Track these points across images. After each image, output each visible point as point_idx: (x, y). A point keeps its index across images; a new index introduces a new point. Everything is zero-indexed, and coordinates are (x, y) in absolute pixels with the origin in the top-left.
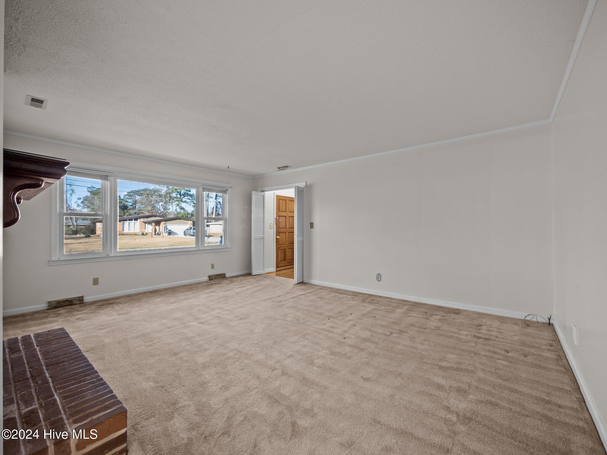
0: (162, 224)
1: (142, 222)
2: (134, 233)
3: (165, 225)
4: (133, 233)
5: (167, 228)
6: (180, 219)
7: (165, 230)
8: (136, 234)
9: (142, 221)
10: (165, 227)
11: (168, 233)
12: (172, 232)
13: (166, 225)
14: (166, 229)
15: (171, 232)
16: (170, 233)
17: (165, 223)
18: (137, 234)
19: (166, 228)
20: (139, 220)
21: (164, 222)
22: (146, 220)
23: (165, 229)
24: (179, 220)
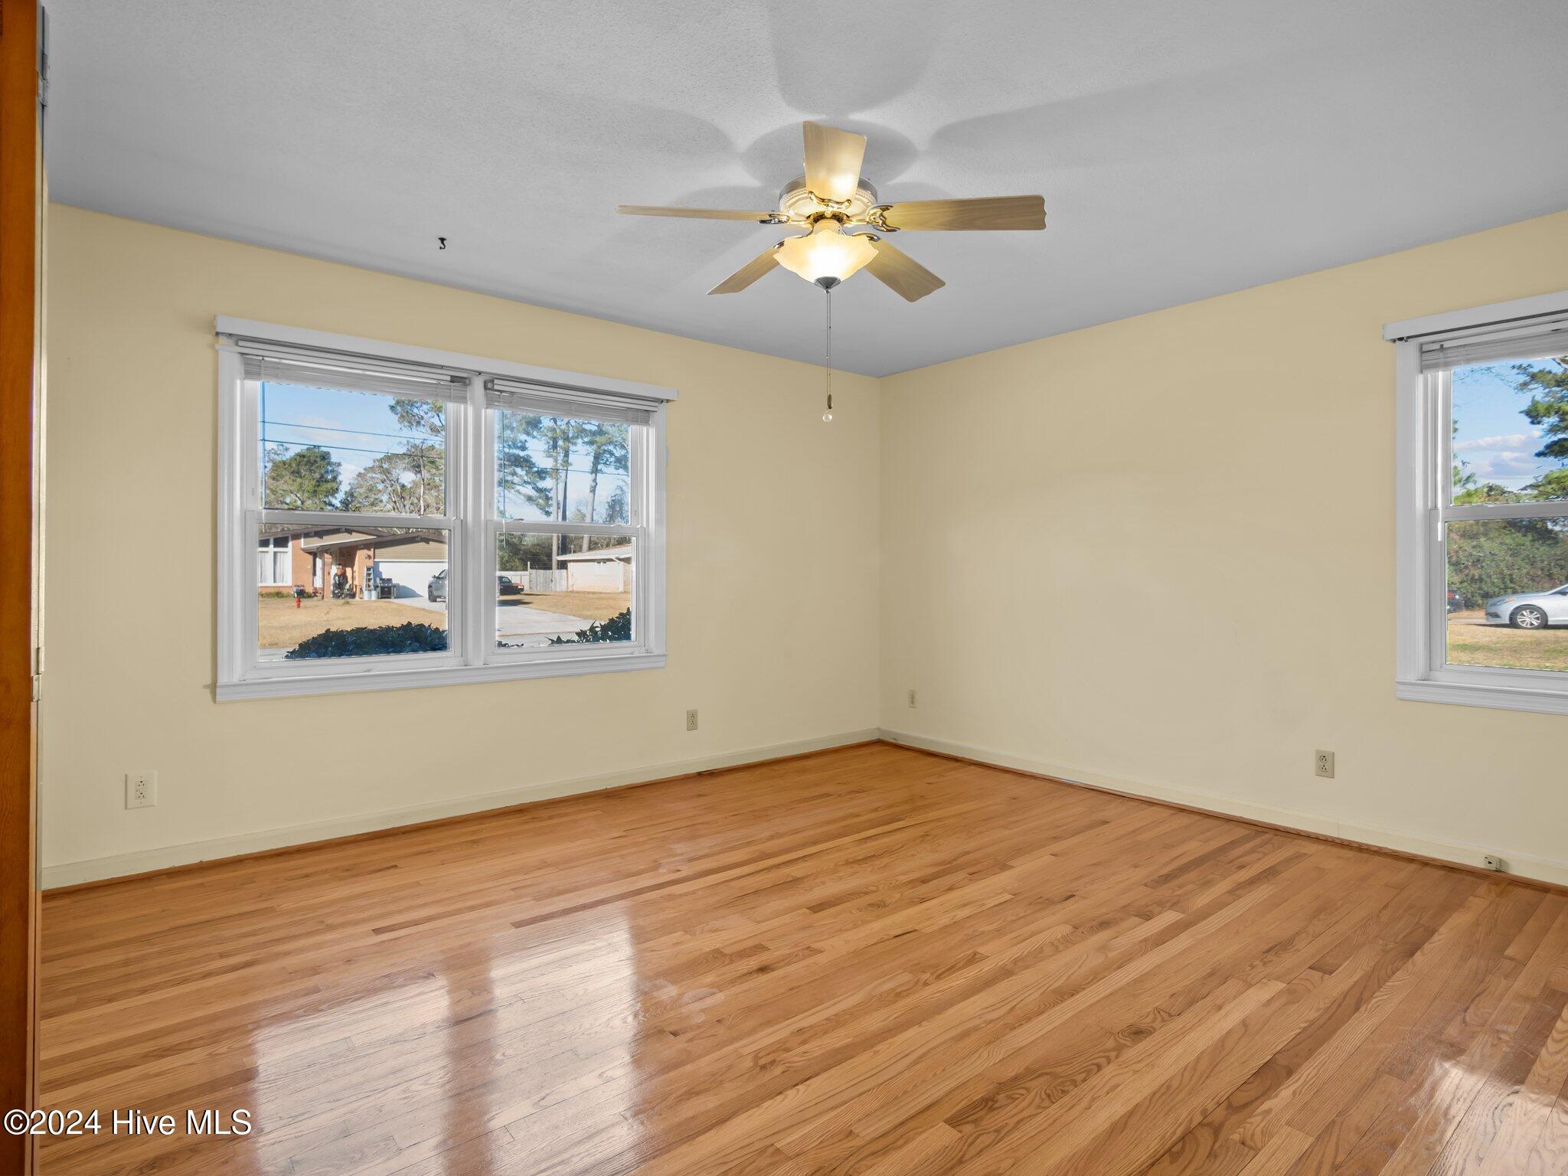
0: (361, 555)
1: (303, 550)
2: (273, 591)
3: (370, 563)
4: (269, 590)
5: (377, 574)
6: (427, 541)
7: (369, 580)
8: (279, 594)
9: (303, 546)
10: (368, 569)
11: (379, 589)
12: (395, 586)
13: (376, 564)
14: (372, 576)
15: (389, 588)
16: (387, 590)
17: (371, 553)
18: (285, 591)
19: (373, 571)
20: (290, 544)
21: (365, 552)
22: (316, 543)
23: (369, 575)
24: (422, 545)
